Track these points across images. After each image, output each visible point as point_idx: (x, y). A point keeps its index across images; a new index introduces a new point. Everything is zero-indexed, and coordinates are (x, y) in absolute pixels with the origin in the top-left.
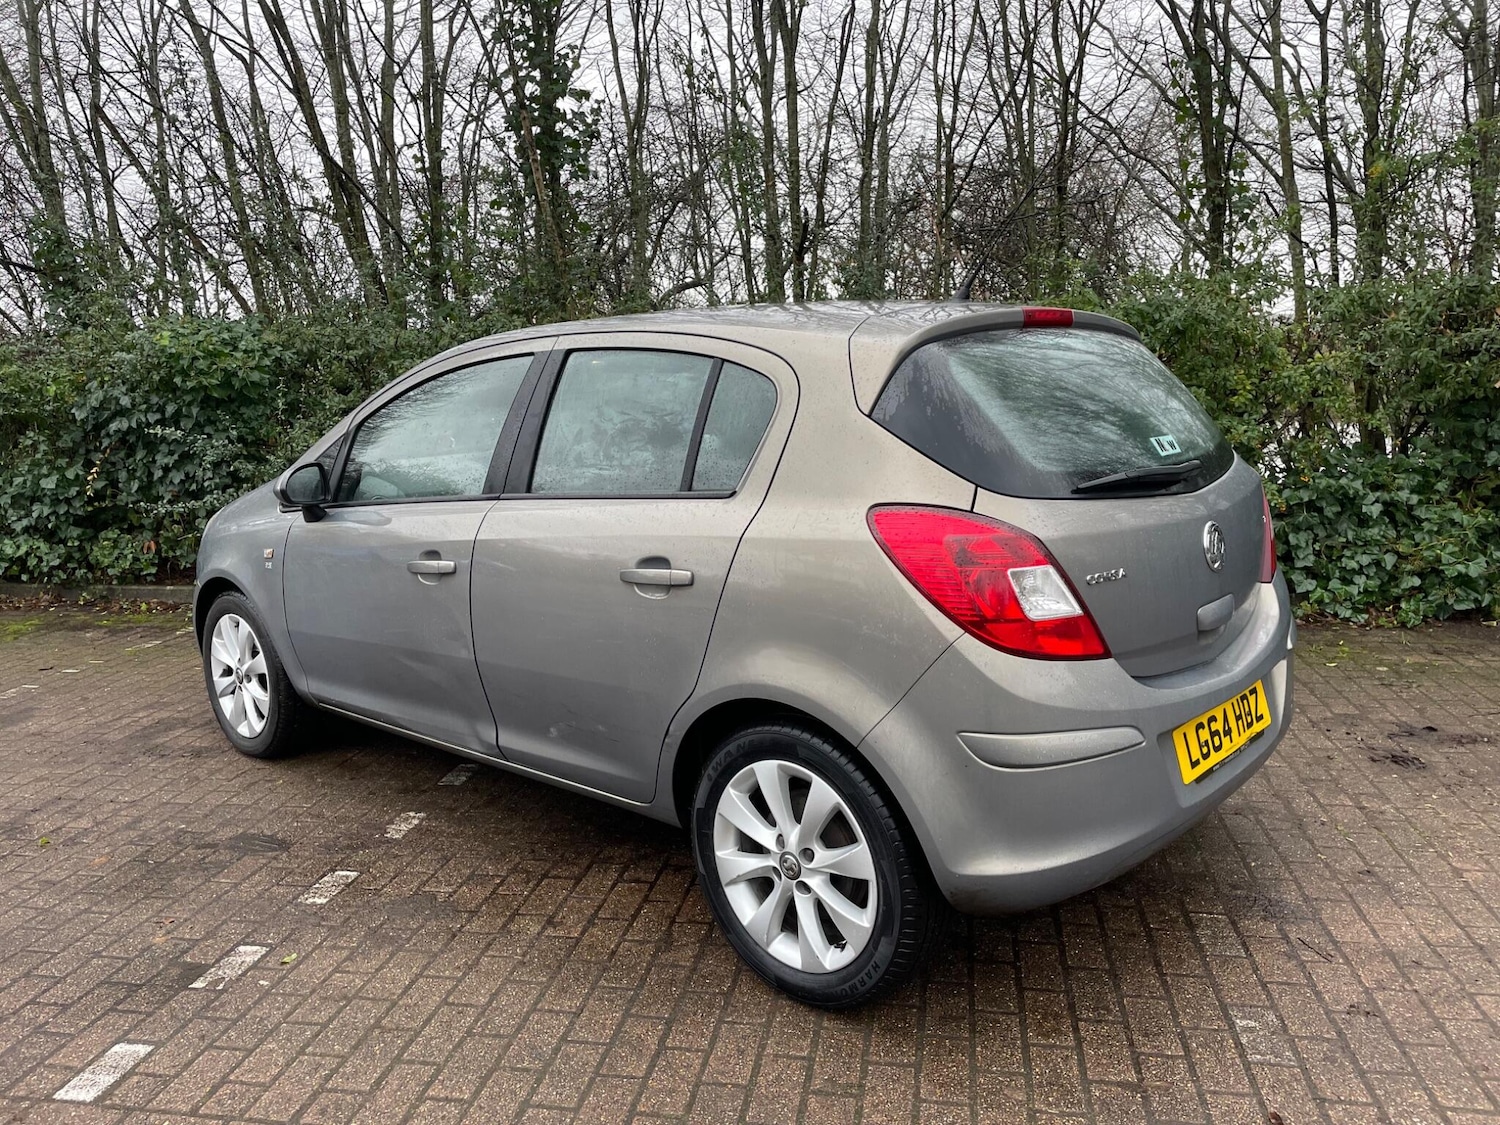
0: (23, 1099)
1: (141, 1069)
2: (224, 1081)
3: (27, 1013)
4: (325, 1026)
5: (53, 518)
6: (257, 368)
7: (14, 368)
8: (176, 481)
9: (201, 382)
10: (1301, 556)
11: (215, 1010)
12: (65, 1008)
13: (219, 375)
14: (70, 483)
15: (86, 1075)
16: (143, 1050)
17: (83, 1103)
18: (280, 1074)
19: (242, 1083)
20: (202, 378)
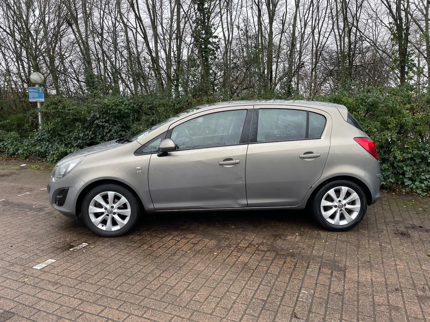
0: (27, 267)
1: (51, 265)
2: (67, 269)
3: (35, 251)
4: (91, 261)
5: (82, 143)
6: (128, 109)
7: (75, 107)
8: (109, 136)
9: (113, 112)
10: (408, 174)
11: (72, 255)
12: (43, 251)
13: (118, 110)
14: (86, 135)
15: (41, 264)
16: (54, 261)
17: (37, 269)
18: (78, 269)
19: (70, 270)
20: (114, 111)
